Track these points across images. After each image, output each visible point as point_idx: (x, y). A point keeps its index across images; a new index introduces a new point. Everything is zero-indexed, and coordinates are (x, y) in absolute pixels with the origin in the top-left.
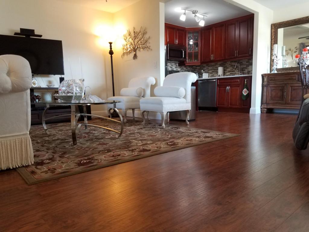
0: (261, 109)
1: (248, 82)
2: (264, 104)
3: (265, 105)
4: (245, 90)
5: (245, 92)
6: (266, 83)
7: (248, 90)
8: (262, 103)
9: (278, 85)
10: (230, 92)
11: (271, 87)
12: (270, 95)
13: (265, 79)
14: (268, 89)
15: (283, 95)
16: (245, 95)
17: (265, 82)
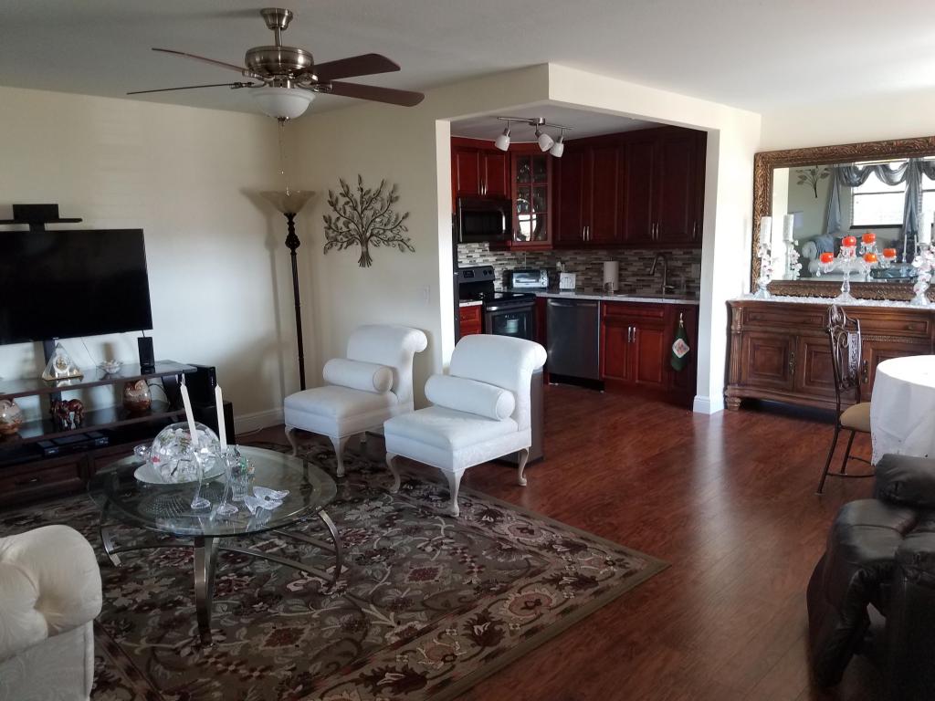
0: (725, 397)
1: (687, 322)
2: (734, 384)
3: (737, 386)
4: (679, 342)
5: (679, 348)
6: (737, 327)
7: (687, 342)
8: (727, 382)
9: (772, 335)
10: (637, 344)
11: (752, 338)
12: (750, 361)
13: (737, 316)
14: (745, 344)
15: (785, 365)
16: (680, 356)
17: (736, 322)
